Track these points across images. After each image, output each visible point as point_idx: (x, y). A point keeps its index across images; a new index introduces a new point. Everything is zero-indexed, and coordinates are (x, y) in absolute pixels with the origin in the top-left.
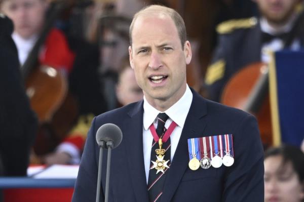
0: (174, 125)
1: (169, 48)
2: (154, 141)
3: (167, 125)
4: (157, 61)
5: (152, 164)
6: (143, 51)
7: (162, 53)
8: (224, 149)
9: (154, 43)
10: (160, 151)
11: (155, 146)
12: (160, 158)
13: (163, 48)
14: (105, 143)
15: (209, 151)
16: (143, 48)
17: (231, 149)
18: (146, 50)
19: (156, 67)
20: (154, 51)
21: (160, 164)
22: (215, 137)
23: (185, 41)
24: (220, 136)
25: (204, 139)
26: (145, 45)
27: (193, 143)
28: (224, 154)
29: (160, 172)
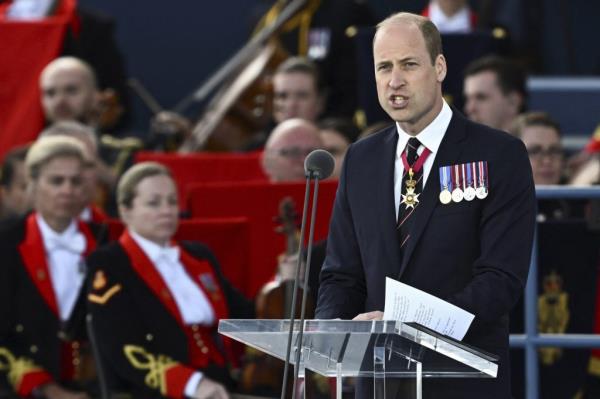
0: (427, 152)
1: (412, 64)
2: (404, 172)
3: (420, 151)
4: (398, 80)
5: (402, 199)
6: (384, 67)
7: (405, 70)
8: (478, 180)
9: (395, 57)
10: (411, 183)
11: (406, 177)
12: (411, 191)
13: (406, 63)
14: (312, 172)
15: (461, 181)
16: (382, 63)
17: (485, 178)
18: (387, 66)
19: (396, 85)
20: (396, 67)
21: (410, 198)
22: (468, 165)
23: (437, 55)
24: (474, 164)
25: (457, 167)
26: (385, 60)
27: (445, 171)
28: (478, 185)
29: (410, 207)
